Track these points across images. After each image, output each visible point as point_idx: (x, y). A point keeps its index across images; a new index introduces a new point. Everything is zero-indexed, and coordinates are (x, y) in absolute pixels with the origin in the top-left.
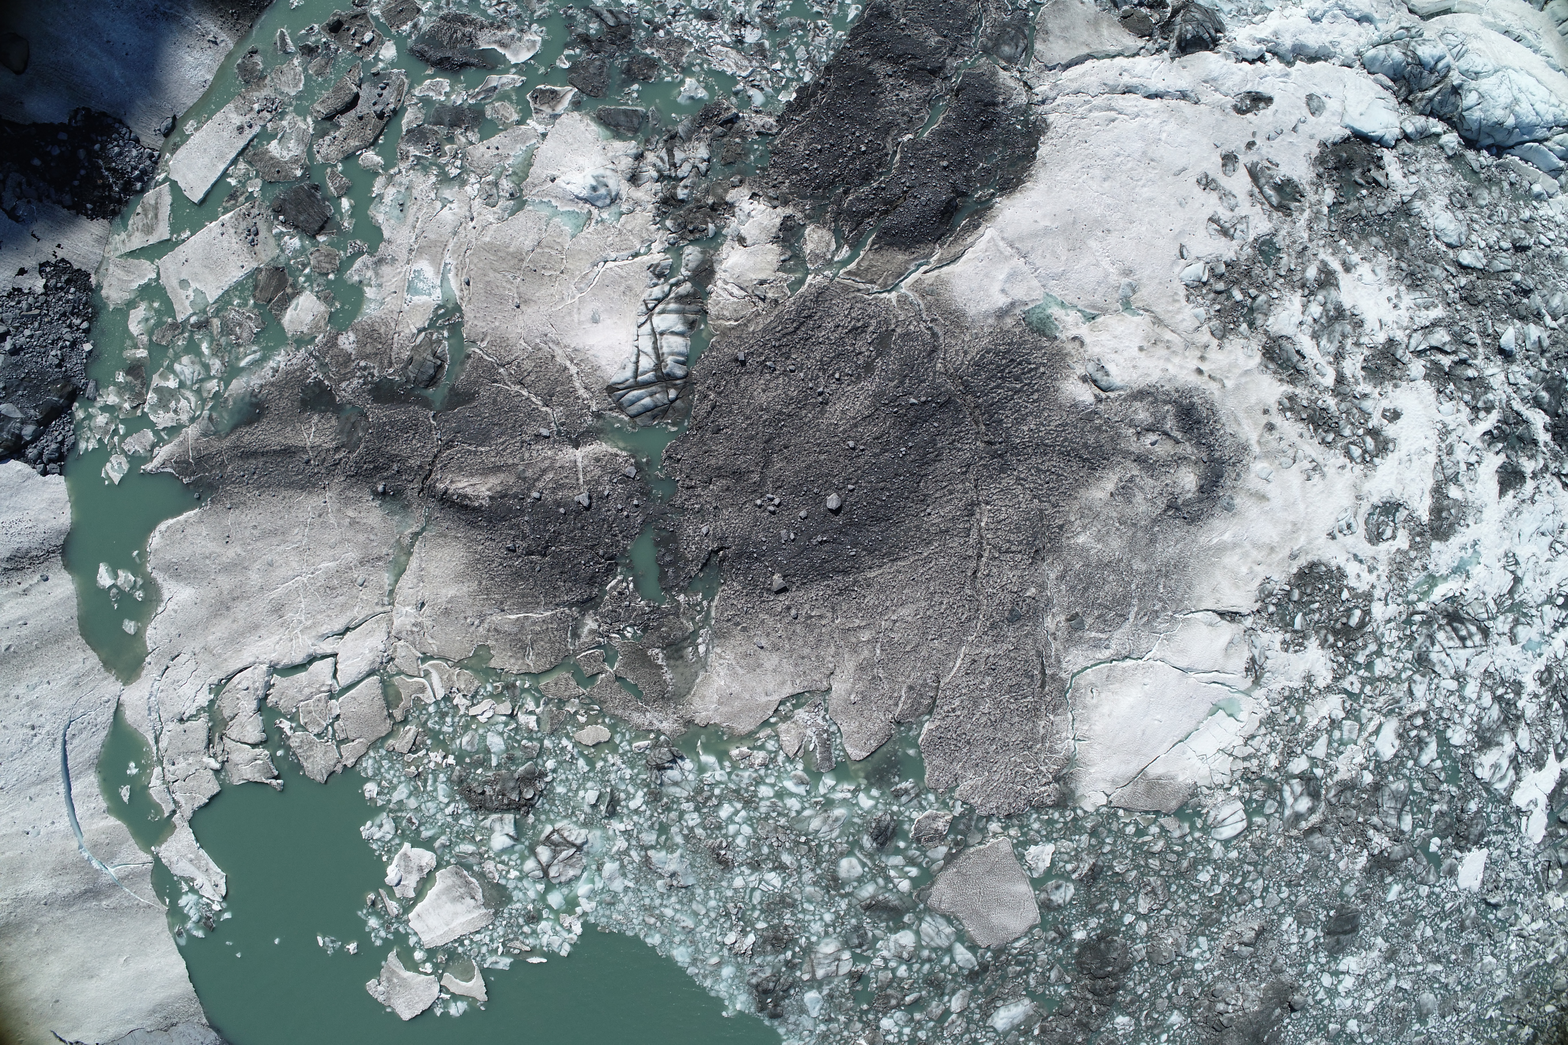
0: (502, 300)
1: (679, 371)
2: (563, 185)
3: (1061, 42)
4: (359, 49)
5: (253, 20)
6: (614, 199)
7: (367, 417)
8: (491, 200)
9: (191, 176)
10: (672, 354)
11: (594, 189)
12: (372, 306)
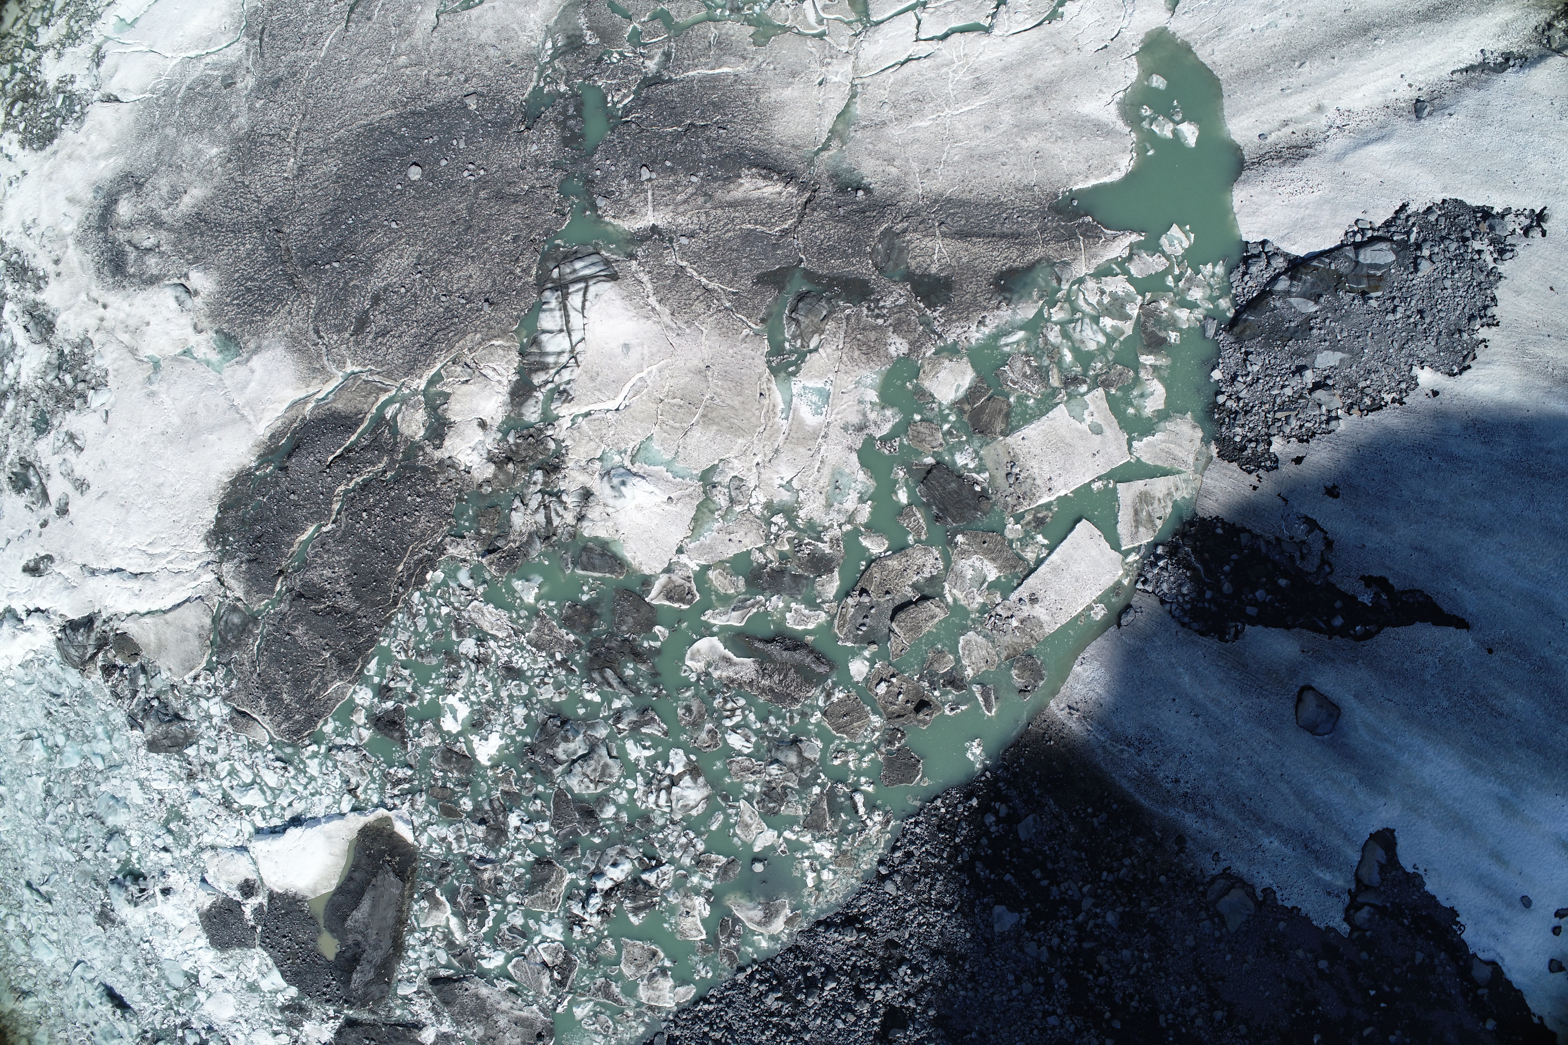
0: (725, 375)
1: (547, 293)
2: (657, 491)
3: (189, 625)
4: (893, 676)
5: (1027, 732)
6: (607, 474)
7: (875, 265)
8: (737, 483)
9: (1093, 553)
10: (551, 310)
11: (623, 483)
12: (869, 381)
